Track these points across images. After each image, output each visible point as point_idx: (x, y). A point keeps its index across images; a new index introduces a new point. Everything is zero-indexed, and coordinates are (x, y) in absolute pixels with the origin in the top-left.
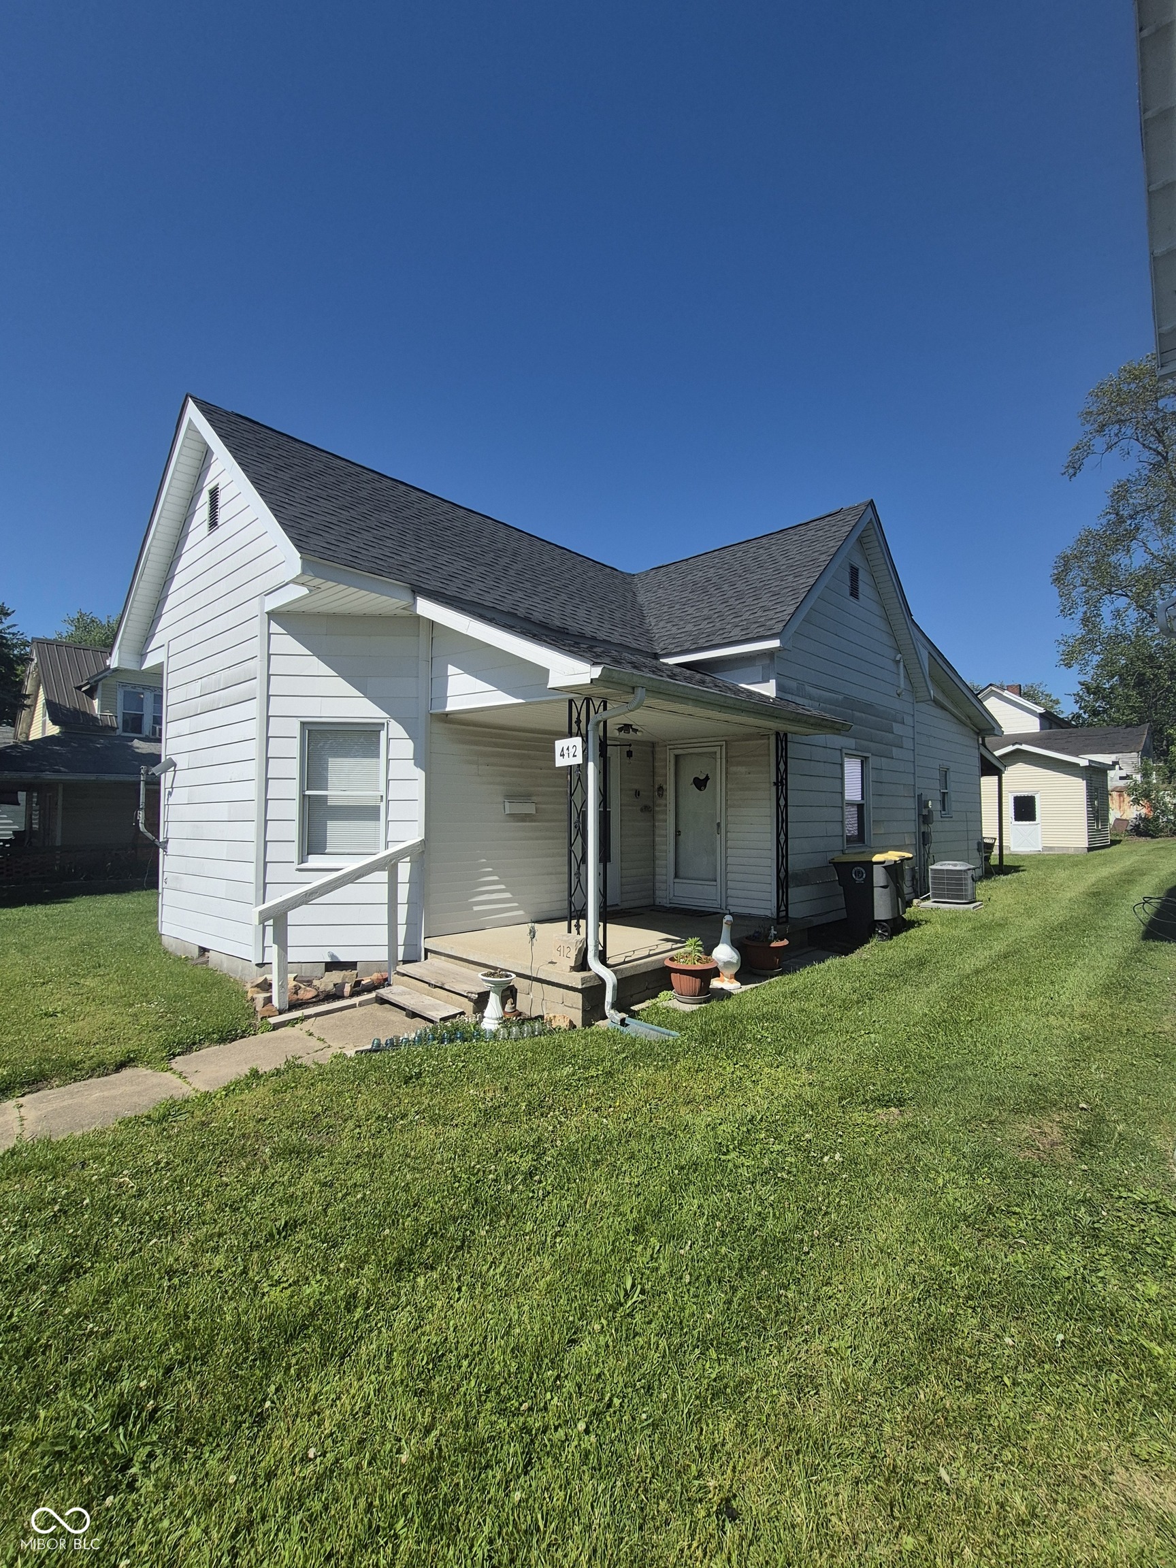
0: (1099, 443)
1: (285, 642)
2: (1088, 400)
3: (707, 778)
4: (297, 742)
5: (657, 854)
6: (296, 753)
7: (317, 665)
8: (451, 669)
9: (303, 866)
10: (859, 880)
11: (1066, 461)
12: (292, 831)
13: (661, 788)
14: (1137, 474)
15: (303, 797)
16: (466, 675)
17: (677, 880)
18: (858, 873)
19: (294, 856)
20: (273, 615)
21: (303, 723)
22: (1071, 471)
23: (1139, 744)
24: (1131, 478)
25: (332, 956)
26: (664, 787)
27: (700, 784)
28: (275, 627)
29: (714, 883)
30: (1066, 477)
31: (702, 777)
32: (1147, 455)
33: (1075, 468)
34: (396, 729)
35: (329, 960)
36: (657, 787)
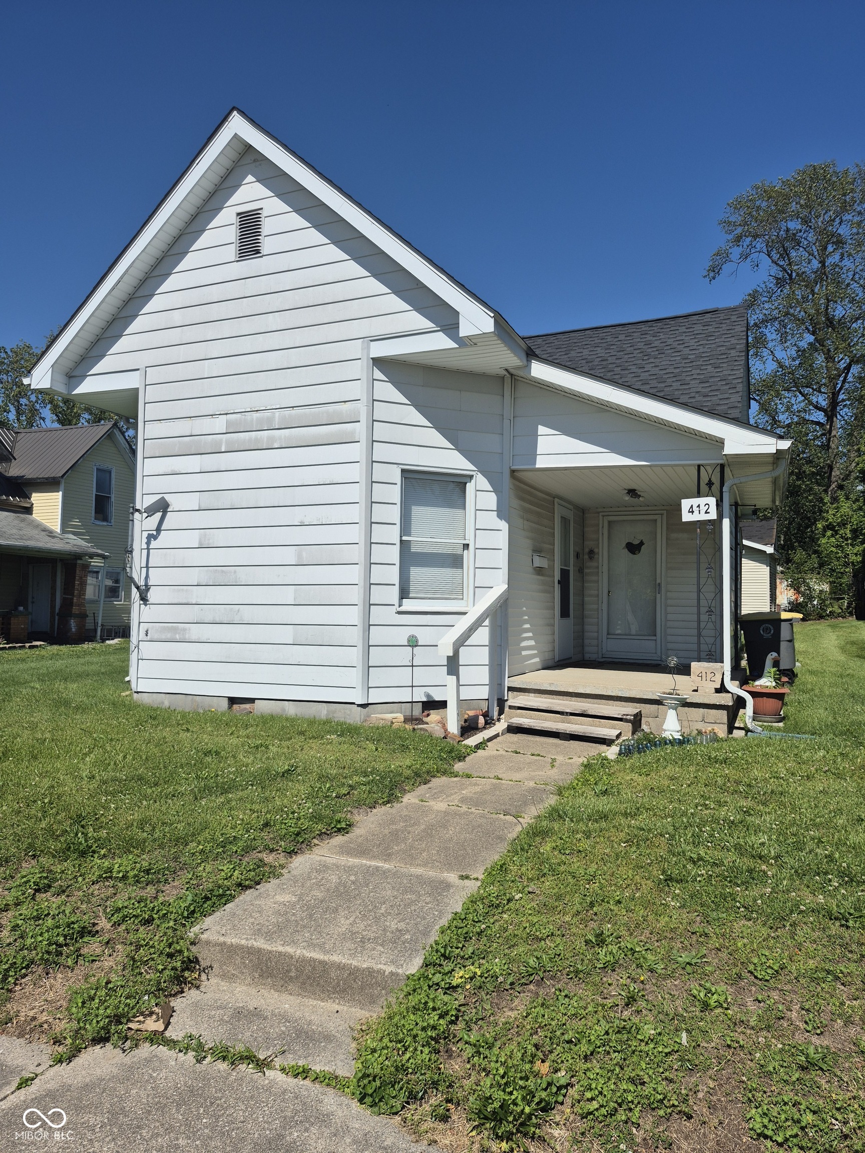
0: (736, 252)
1: (387, 390)
2: (727, 210)
3: (642, 543)
4: (397, 488)
5: (586, 613)
6: (397, 499)
7: (414, 415)
8: (542, 430)
9: (402, 609)
10: (766, 636)
11: (708, 264)
12: (393, 575)
13: (591, 552)
14: (763, 286)
15: (401, 541)
16: (564, 437)
17: (609, 636)
18: (766, 630)
19: (396, 600)
20: (379, 362)
21: (403, 471)
22: (712, 274)
23: (771, 537)
24: (758, 289)
25: (428, 696)
26: (596, 550)
27: (633, 548)
28: (378, 374)
29: (654, 638)
30: (707, 279)
31: (636, 542)
32: (775, 270)
33: (715, 271)
34: (480, 482)
35: (425, 699)
36: (587, 550)
